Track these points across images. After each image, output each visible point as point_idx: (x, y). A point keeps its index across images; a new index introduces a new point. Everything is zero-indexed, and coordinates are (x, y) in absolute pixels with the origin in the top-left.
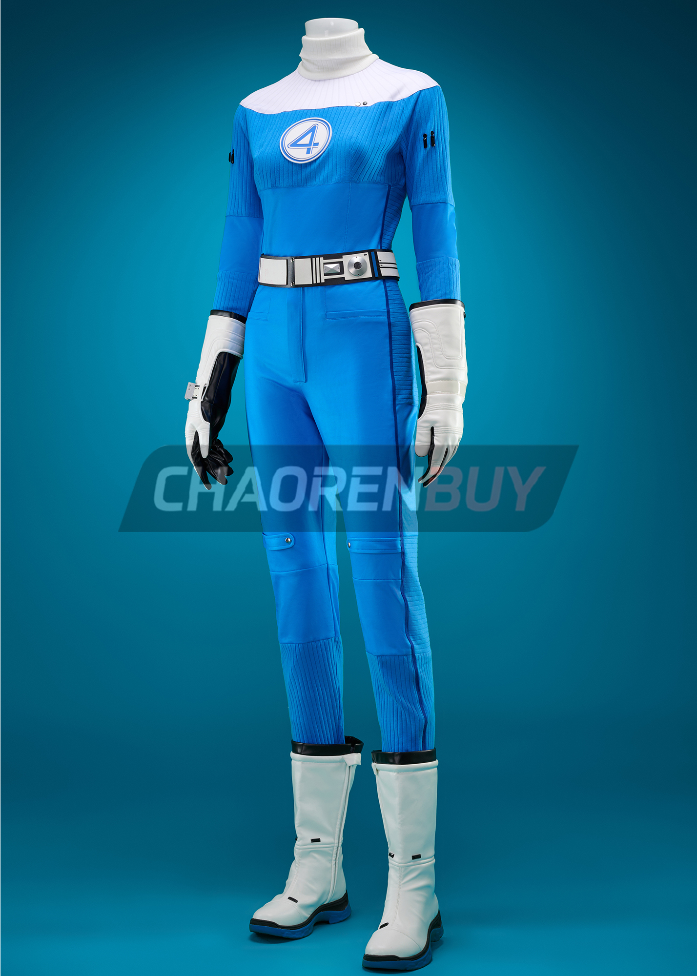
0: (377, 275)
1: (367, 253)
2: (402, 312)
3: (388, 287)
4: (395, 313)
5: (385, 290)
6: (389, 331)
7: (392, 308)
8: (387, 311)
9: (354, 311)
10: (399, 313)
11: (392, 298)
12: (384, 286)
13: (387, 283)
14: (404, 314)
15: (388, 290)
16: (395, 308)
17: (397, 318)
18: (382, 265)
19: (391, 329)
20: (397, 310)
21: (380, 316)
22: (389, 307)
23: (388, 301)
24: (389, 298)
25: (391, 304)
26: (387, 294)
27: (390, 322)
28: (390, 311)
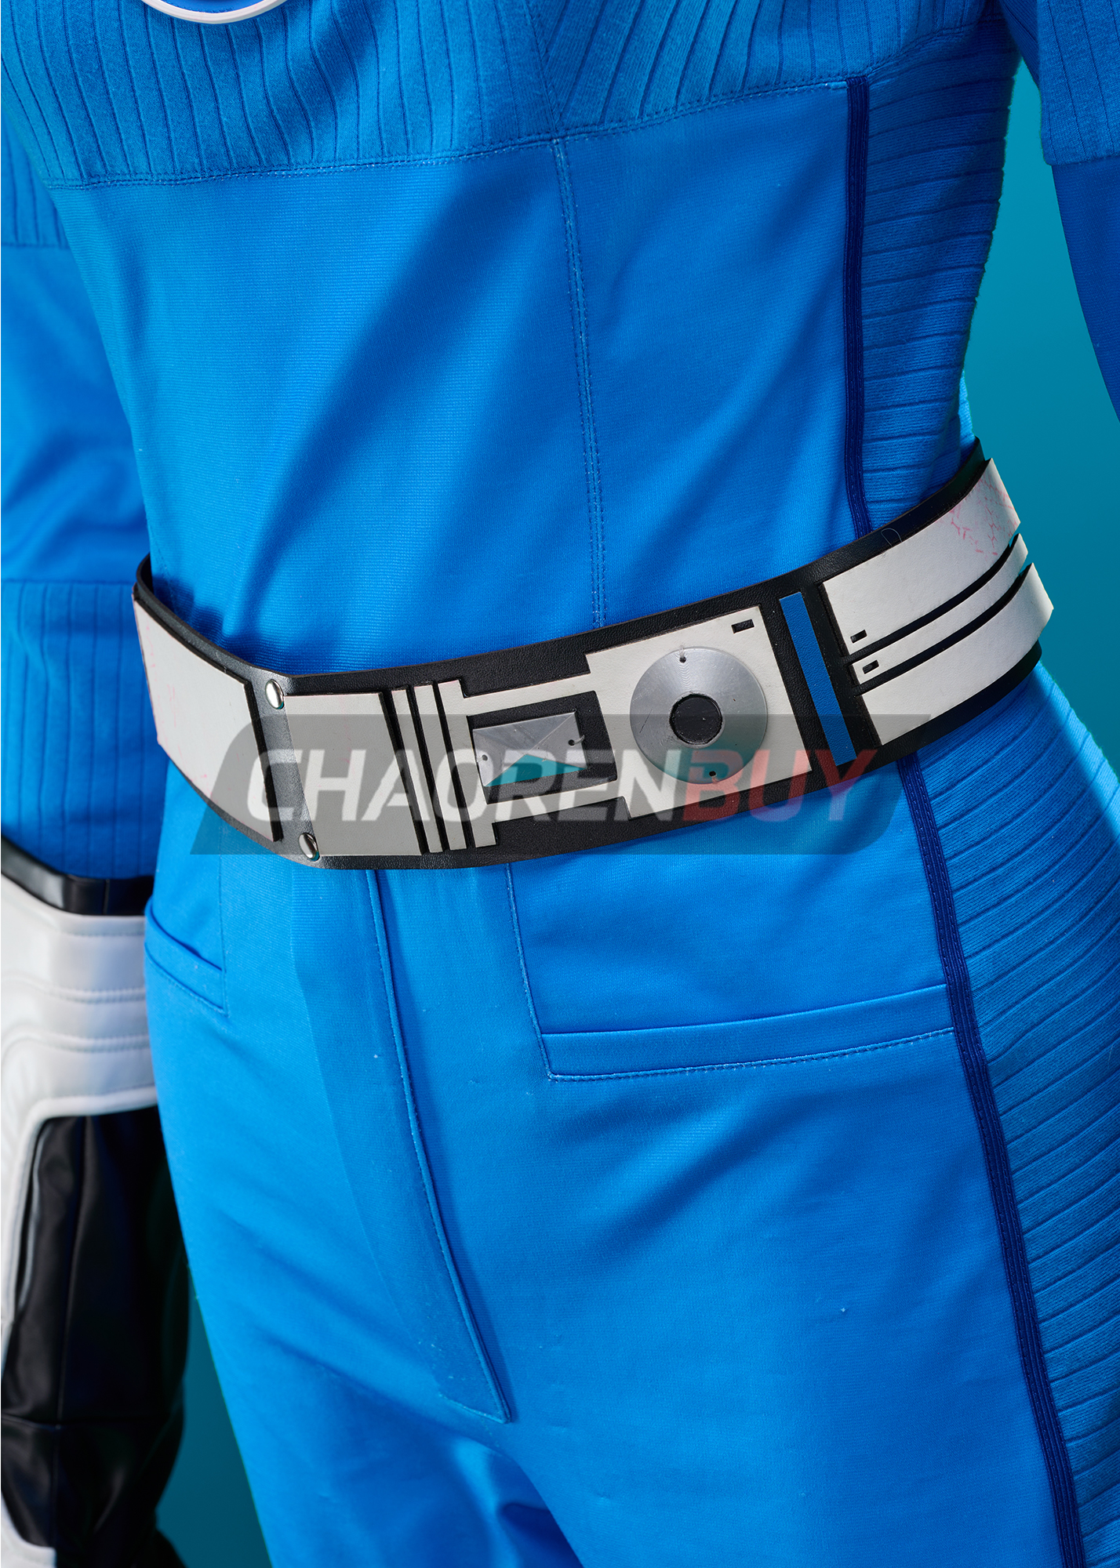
0: (842, 748)
1: (753, 613)
2: (1077, 923)
3: (941, 794)
4: (1014, 968)
5: (919, 835)
6: (979, 1119)
7: (989, 946)
8: (945, 985)
9: (719, 1024)
10: (1052, 947)
11: (983, 868)
12: (907, 803)
13: (928, 766)
14: (1093, 920)
15: (940, 818)
16: (1016, 929)
17: (1033, 995)
18: (875, 665)
19: (993, 1102)
20: (1035, 929)
21: (898, 1041)
22: (959, 949)
23: (951, 905)
24: (955, 879)
25: (979, 915)
26: (940, 852)
27: (983, 1056)
28: (967, 978)
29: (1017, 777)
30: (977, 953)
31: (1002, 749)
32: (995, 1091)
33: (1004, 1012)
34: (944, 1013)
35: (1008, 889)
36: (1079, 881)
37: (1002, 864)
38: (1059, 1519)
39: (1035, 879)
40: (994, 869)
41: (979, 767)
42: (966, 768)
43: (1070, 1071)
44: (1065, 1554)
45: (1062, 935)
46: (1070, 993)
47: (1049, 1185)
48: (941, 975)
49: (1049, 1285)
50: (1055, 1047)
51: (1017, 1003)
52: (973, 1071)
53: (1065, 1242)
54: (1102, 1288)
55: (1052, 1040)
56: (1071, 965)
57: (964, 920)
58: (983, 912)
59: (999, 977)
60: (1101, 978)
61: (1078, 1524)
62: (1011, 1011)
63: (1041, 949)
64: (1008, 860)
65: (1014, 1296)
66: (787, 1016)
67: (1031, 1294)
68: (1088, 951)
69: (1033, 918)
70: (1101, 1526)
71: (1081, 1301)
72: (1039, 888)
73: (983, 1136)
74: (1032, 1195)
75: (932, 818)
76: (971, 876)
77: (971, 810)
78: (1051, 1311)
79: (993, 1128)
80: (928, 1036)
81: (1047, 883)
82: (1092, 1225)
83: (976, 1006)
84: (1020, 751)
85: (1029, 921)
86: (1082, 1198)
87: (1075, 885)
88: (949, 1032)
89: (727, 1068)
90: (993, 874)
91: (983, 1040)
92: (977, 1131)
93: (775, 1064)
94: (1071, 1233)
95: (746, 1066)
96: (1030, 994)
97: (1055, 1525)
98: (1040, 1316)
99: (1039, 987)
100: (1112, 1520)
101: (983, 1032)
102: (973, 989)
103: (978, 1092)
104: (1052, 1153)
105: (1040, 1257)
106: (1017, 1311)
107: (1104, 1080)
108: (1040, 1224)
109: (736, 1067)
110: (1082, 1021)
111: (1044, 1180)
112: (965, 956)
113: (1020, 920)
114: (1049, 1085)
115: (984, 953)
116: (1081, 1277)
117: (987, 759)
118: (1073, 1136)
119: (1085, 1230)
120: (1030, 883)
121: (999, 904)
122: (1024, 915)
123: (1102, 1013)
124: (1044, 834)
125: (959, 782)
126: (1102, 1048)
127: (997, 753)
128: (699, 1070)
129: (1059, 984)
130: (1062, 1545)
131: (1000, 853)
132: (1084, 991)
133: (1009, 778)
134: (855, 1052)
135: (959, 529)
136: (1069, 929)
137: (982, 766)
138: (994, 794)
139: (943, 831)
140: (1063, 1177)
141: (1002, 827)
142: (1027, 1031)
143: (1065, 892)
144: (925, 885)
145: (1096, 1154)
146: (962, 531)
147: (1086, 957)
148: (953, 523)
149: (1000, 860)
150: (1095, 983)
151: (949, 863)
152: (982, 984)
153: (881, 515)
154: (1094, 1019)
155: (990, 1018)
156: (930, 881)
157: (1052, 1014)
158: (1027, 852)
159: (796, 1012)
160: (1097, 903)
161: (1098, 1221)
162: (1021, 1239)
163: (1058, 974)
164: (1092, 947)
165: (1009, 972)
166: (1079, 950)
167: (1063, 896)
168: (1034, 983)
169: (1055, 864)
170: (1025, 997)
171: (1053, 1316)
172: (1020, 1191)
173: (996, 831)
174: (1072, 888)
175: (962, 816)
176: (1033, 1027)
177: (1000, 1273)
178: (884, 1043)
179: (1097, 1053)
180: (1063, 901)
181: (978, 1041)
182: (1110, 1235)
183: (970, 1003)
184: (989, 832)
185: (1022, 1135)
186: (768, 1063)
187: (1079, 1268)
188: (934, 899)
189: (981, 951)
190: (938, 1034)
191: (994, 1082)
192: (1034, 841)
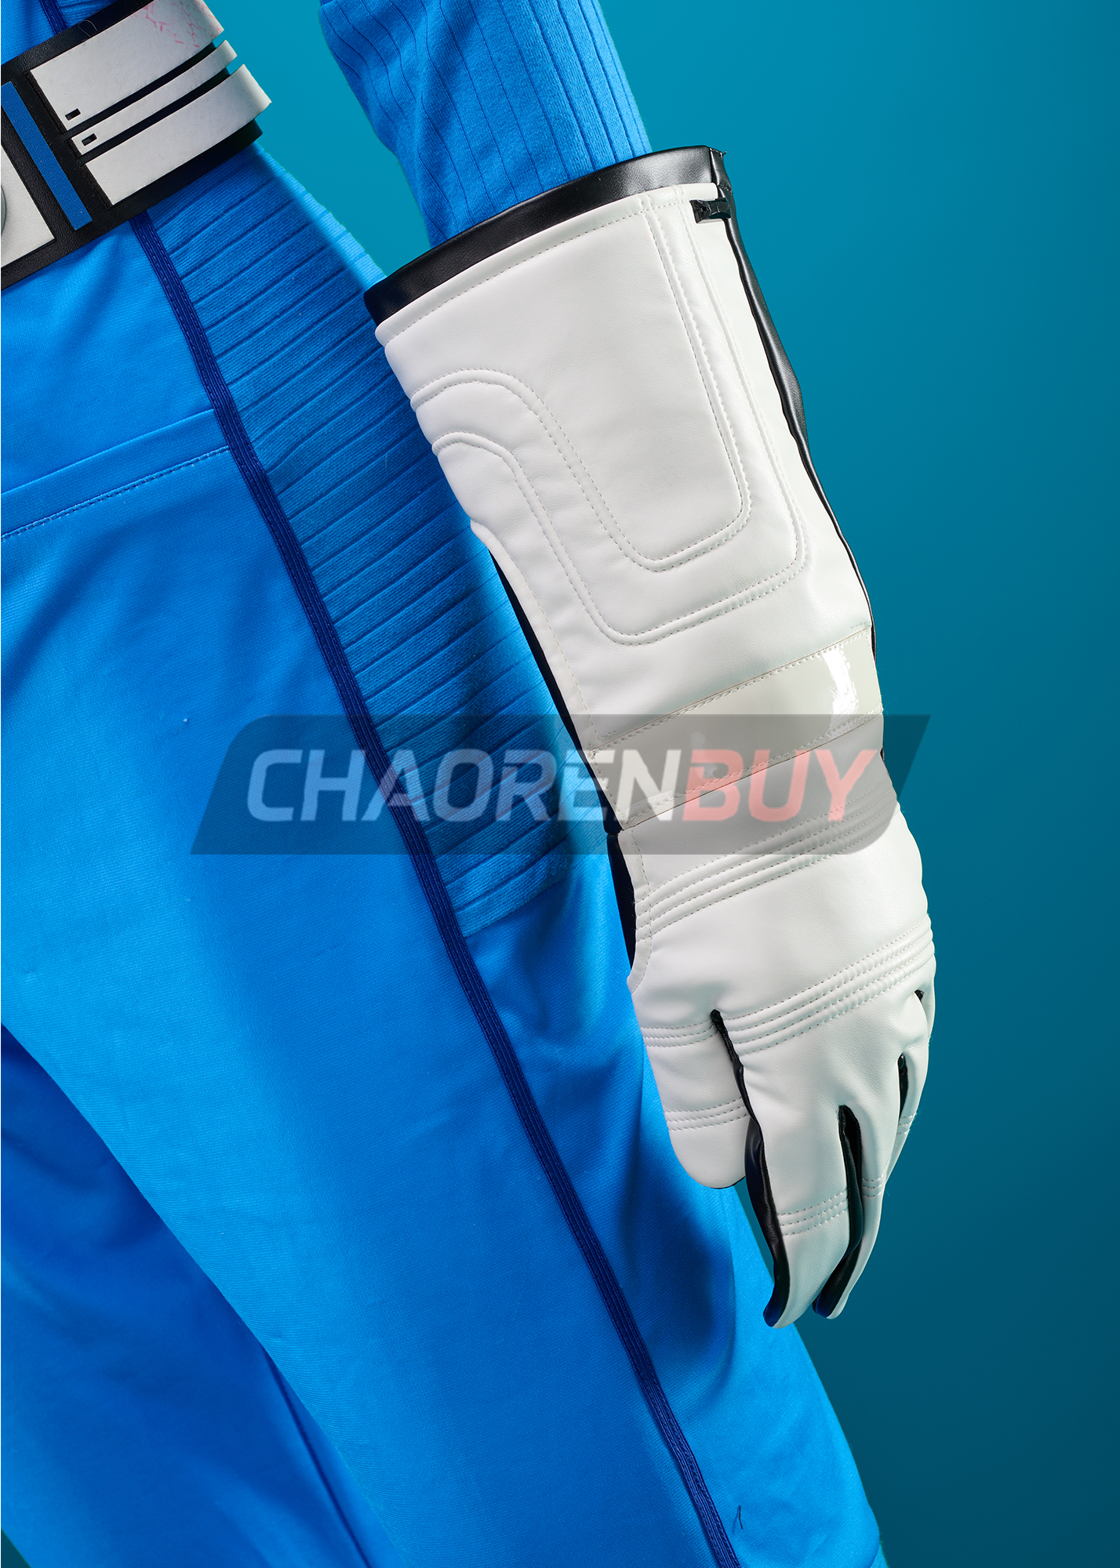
2: (331, 349)
3: (178, 248)
4: (275, 389)
5: (163, 284)
6: (269, 523)
7: (248, 373)
8: (212, 410)
9: (20, 487)
10: (308, 369)
11: (229, 307)
12: (147, 259)
13: (162, 226)
14: (346, 347)
15: (180, 269)
16: (272, 356)
17: (298, 412)
18: (93, 138)
19: (279, 507)
20: (289, 355)
21: (180, 465)
22: (220, 377)
23: (205, 340)
24: (205, 319)
25: (233, 347)
26: (186, 296)
27: (260, 468)
28: (231, 401)
29: (250, 230)
30: (237, 379)
31: (231, 208)
32: (279, 498)
33: (272, 428)
34: (216, 434)
35: (257, 322)
36: (327, 315)
37: (247, 303)
38: (419, 870)
39: (281, 314)
40: (240, 307)
41: (210, 224)
42: (198, 224)
43: (349, 476)
44: (431, 901)
45: (317, 359)
46: (334, 409)
47: (349, 578)
48: (207, 402)
49: (367, 666)
50: (329, 456)
51: (284, 419)
52: (254, 481)
53: (375, 627)
54: (419, 663)
55: (325, 450)
56: (331, 384)
57: (220, 352)
58: (237, 345)
59: (262, 398)
60: (363, 396)
61: (437, 873)
62: (280, 426)
63: (299, 372)
64: (253, 299)
65: (335, 678)
66: (77, 463)
67: (351, 675)
68: (345, 373)
69: (285, 346)
70: (461, 875)
71: (401, 677)
72: (287, 320)
73: (276, 539)
74: (335, 588)
75: (173, 269)
76: (219, 315)
77: (209, 259)
78: (373, 689)
79: (284, 531)
80: (206, 457)
81: (295, 316)
82: (398, 611)
83: (245, 425)
84: (250, 209)
85: (282, 349)
86: (384, 588)
87: (323, 318)
88: (225, 450)
89: (37, 525)
90: (240, 311)
91: (258, 453)
92: (270, 535)
93: (77, 509)
94: (379, 619)
95: (52, 518)
96: (295, 411)
97: (416, 877)
98: (364, 694)
99: (303, 405)
100: (471, 869)
101: (256, 446)
102: (239, 410)
103: (263, 499)
104: (346, 550)
105: (354, 642)
106: (341, 691)
107: (384, 485)
108: (347, 613)
109: (44, 522)
110: (352, 432)
111: (344, 574)
112: (227, 383)
113: (273, 348)
114: (330, 490)
115: (244, 379)
116: (396, 656)
117: (216, 216)
118: (363, 534)
119: (392, 616)
120: (277, 317)
121: (250, 336)
122: (276, 344)
123: (370, 426)
124: (284, 276)
125: (193, 237)
126: (377, 456)
127: (226, 211)
128: (13, 534)
129: (322, 401)
130: (427, 894)
131: (243, 294)
132: (348, 407)
133: (241, 231)
134: (144, 482)
135: (155, 23)
136: (323, 354)
137: (213, 222)
138: (229, 244)
139: (185, 279)
140: (362, 570)
141: (241, 272)
142: (299, 443)
143: (314, 324)
144: (177, 326)
145: (390, 550)
146: (158, 25)
147: (345, 378)
148: (147, 17)
149: (244, 299)
150: (358, 400)
151: (196, 306)
152: (247, 405)
153: (75, 15)
154: (363, 431)
155: (260, 433)
156: (182, 323)
157: (320, 427)
158: (270, 291)
159: (84, 458)
160: (348, 335)
161: (403, 608)
162: (331, 628)
163: (320, 393)
164: (349, 370)
165: (271, 392)
166: (337, 371)
167: (312, 327)
168: (297, 401)
169: (299, 301)
170: (290, 414)
171: (377, 692)
172: (322, 585)
173: (237, 275)
174: (320, 320)
175: (201, 265)
176: (304, 440)
177: (318, 660)
178: (169, 469)
179: (372, 460)
180: (312, 330)
181: (253, 455)
182: (417, 619)
183: (239, 422)
184: (230, 277)
185: (313, 536)
186: (71, 510)
187: (393, 649)
188: (188, 338)
189: (241, 377)
190: (215, 454)
191: (276, 490)
192: (275, 283)
